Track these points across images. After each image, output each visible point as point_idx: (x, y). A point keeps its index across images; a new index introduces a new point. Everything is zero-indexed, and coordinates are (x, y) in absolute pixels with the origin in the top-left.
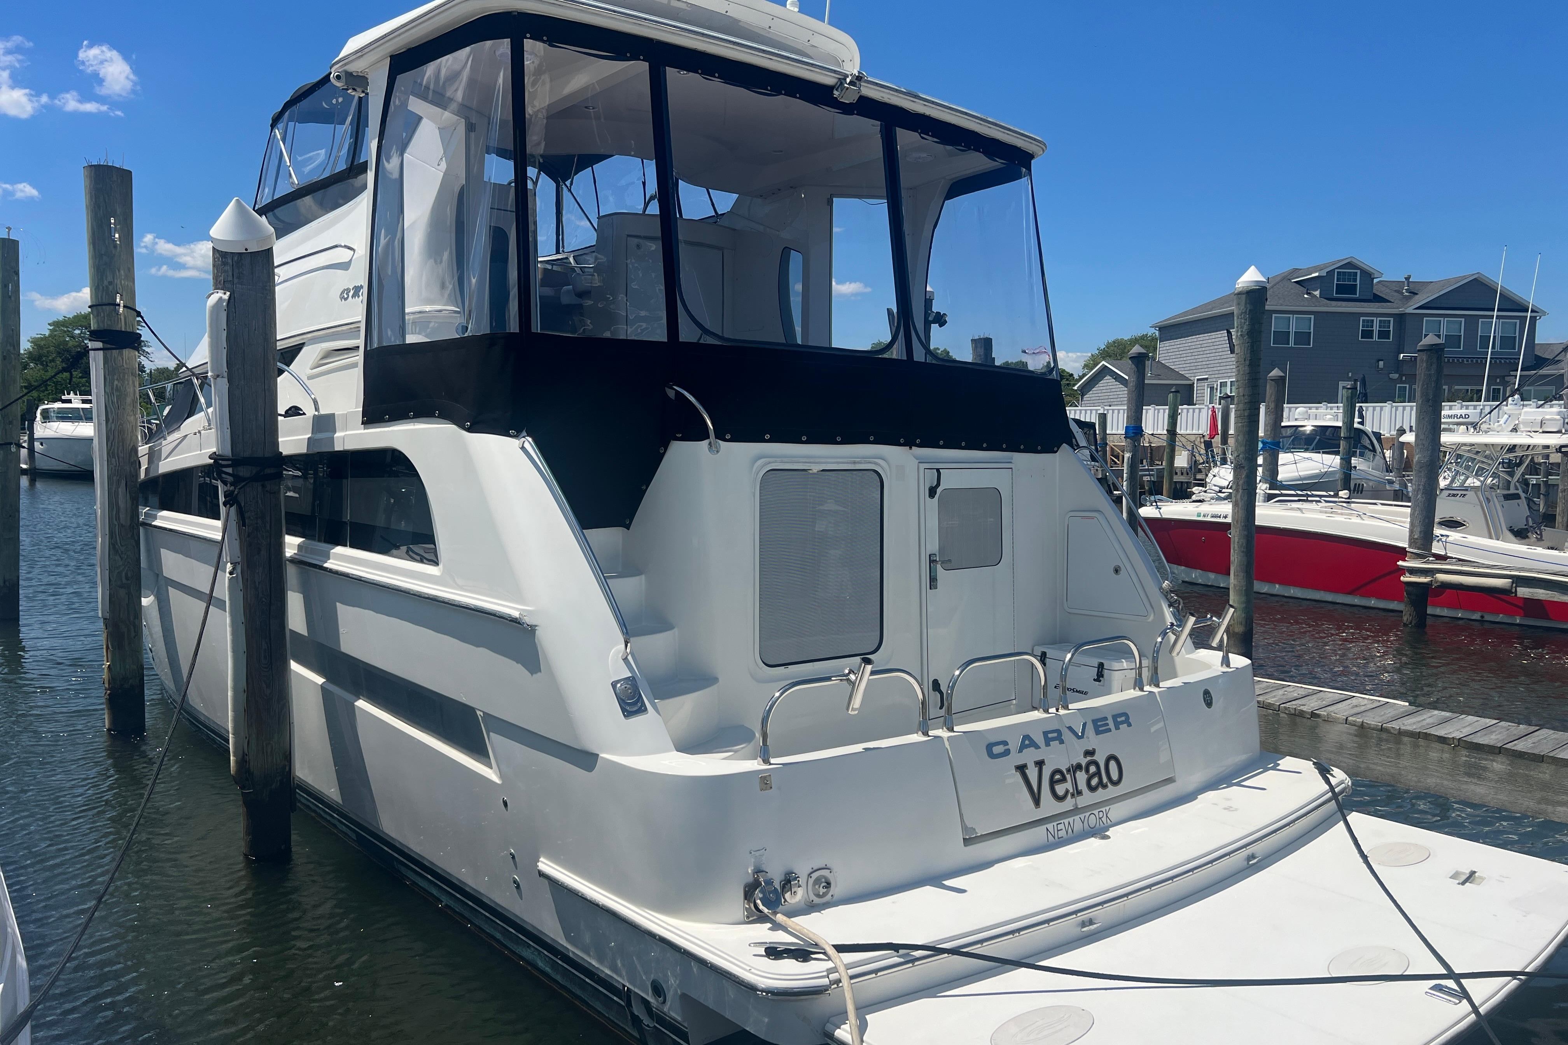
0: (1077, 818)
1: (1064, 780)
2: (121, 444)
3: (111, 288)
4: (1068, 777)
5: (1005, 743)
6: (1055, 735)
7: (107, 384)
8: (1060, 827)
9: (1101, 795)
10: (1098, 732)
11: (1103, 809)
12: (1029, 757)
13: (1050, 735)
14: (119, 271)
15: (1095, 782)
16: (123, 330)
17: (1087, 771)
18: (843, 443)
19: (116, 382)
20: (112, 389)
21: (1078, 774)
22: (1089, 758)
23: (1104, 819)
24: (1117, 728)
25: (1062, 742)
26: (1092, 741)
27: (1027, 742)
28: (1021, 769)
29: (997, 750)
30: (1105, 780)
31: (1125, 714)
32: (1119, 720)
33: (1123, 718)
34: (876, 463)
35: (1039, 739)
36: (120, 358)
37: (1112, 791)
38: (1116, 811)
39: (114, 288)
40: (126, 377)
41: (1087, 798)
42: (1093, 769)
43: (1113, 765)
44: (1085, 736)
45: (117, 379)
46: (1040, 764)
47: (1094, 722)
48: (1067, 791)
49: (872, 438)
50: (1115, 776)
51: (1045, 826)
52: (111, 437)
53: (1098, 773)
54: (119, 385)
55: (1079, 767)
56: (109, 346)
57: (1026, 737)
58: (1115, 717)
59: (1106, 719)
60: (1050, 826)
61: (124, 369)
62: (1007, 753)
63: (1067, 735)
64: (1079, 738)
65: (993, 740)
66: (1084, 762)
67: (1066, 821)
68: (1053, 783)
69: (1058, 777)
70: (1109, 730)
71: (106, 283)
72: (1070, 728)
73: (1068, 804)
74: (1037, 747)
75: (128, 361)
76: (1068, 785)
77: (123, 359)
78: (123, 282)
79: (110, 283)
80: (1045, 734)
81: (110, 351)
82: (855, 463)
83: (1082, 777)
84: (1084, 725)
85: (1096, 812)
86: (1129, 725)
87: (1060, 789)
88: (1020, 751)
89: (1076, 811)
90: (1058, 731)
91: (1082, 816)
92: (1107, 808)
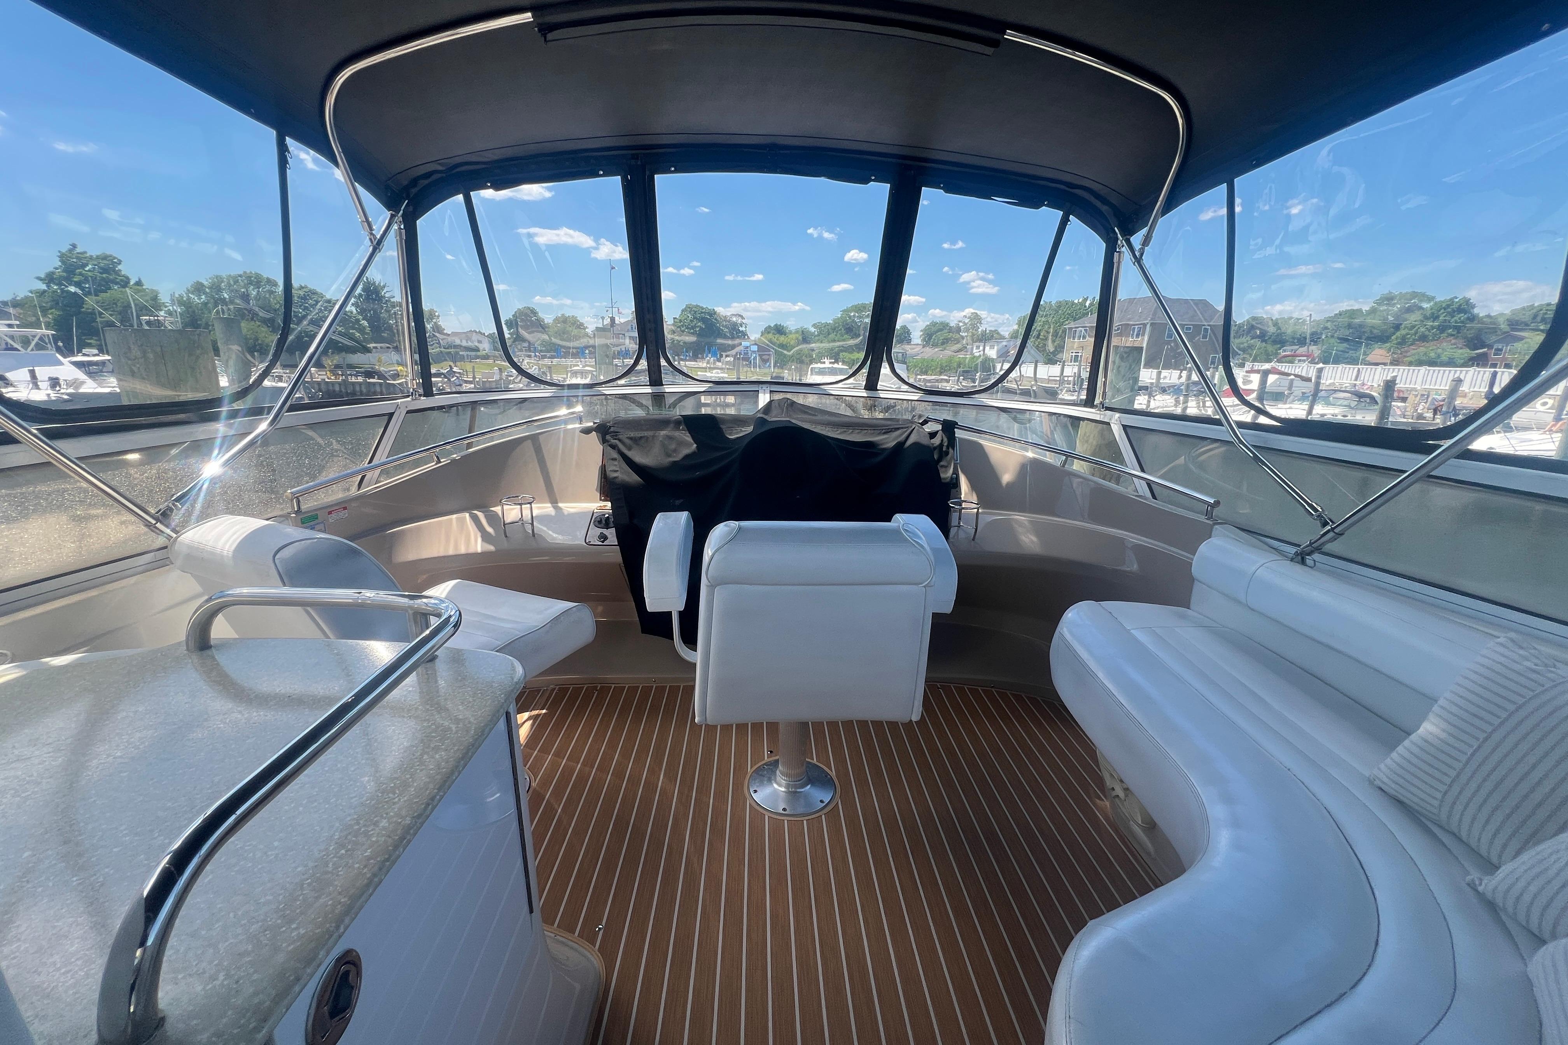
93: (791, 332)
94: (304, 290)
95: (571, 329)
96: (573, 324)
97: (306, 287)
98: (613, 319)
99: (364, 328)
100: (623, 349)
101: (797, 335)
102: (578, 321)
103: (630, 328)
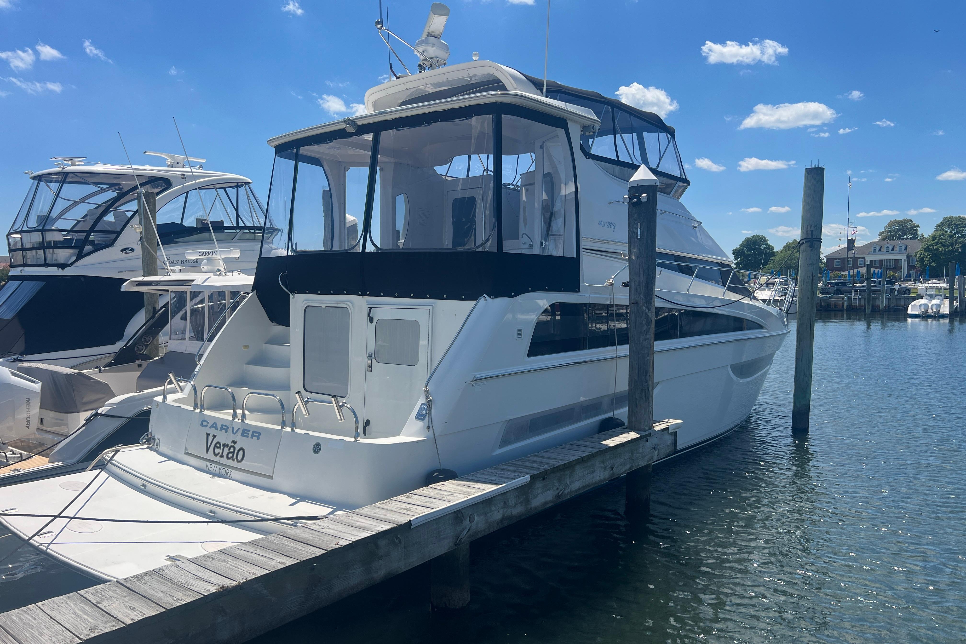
0: (218, 466)
1: (219, 448)
4: (222, 447)
5: (208, 423)
6: (226, 428)
8: (211, 466)
9: (230, 462)
10: (242, 435)
11: (229, 470)
12: (212, 432)
13: (224, 427)
15: (230, 455)
17: (229, 449)
18: (334, 294)
21: (226, 448)
22: (233, 444)
23: (229, 474)
24: (252, 438)
25: (226, 432)
26: (238, 438)
27: (214, 425)
28: (208, 435)
29: (205, 423)
30: (235, 457)
31: (260, 434)
32: (255, 434)
33: (257, 435)
34: (347, 304)
35: (219, 427)
37: (235, 464)
38: (235, 474)
41: (224, 461)
42: (232, 450)
43: (241, 453)
44: (236, 434)
46: (214, 436)
47: (244, 430)
48: (219, 453)
49: (345, 292)
50: (240, 458)
51: (206, 462)
53: (233, 452)
55: (227, 446)
57: (215, 423)
58: (254, 432)
59: (249, 431)
60: (208, 463)
62: (206, 426)
63: (230, 430)
64: (234, 433)
65: (206, 419)
66: (230, 444)
67: (214, 465)
68: (215, 447)
69: (218, 445)
70: (248, 437)
72: (233, 428)
73: (217, 459)
74: (217, 429)
76: (220, 451)
80: (222, 425)
82: (338, 304)
83: (226, 450)
84: (239, 429)
85: (226, 469)
86: (258, 439)
87: (217, 451)
88: (210, 428)
89: (218, 463)
90: (228, 427)
91: (220, 467)
92: (231, 470)
103: (873, 250)
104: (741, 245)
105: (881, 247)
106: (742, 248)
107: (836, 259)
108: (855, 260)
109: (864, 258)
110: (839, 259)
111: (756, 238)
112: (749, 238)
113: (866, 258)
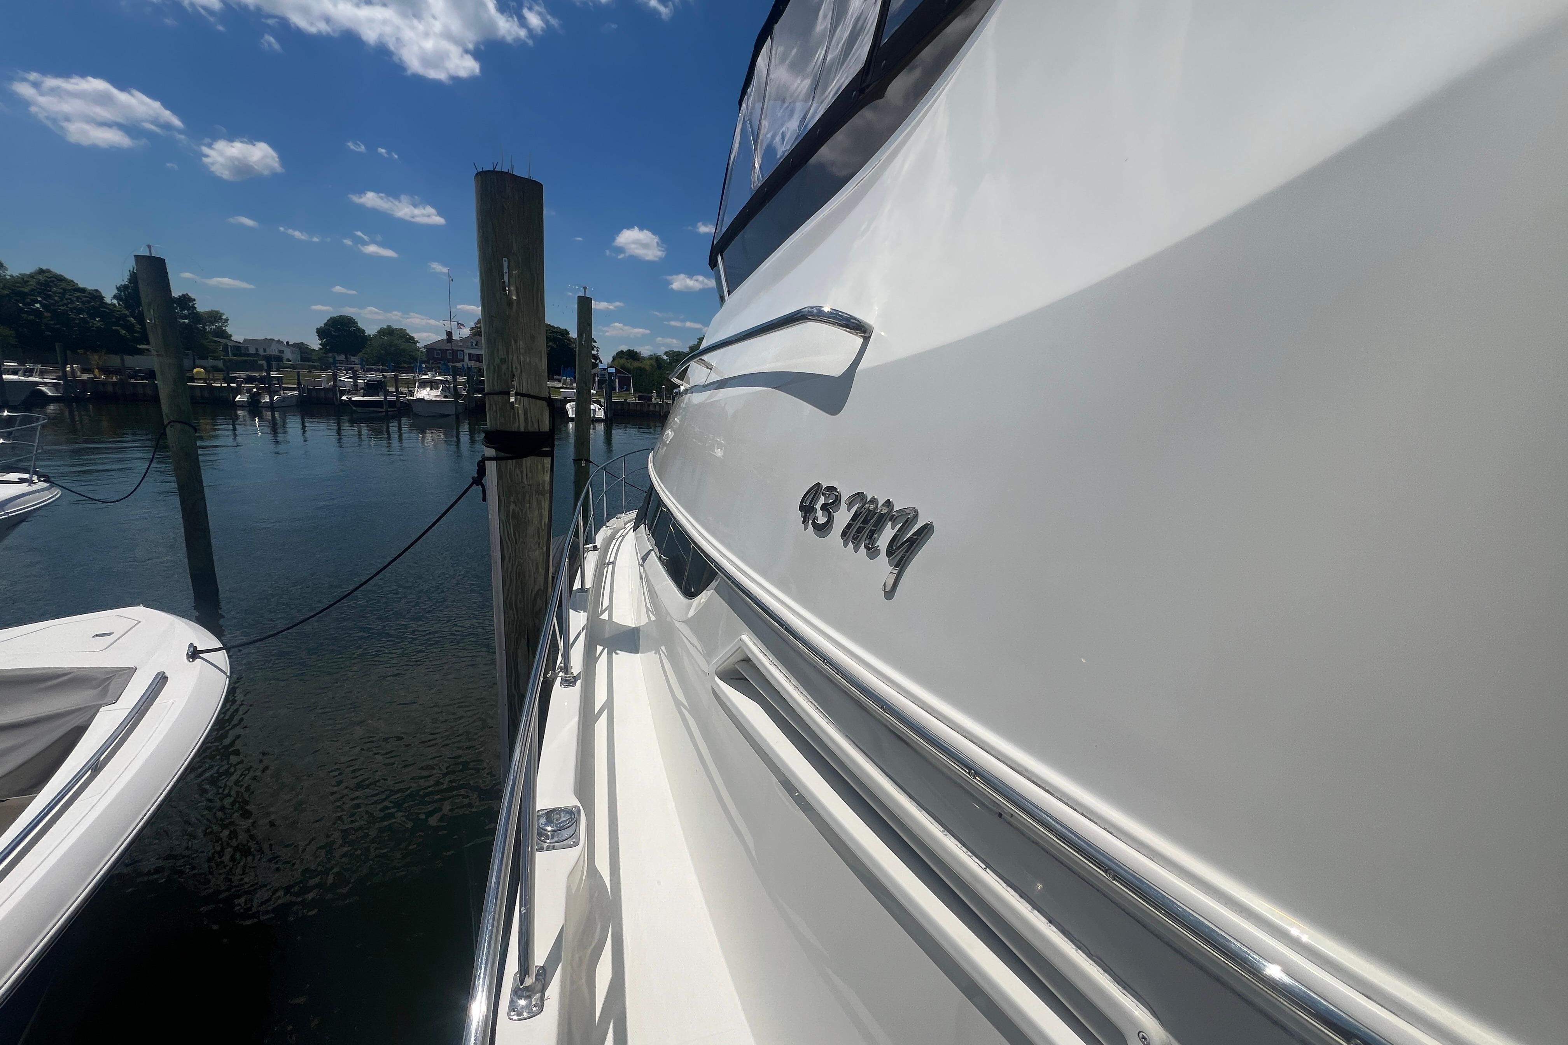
2: (520, 591)
3: (504, 367)
7: (502, 508)
14: (516, 342)
16: (522, 429)
19: (512, 506)
20: (508, 515)
36: (518, 472)
39: (508, 368)
40: (527, 497)
45: (514, 502)
52: (508, 582)
54: (517, 509)
56: (502, 454)
61: (523, 487)
71: (497, 361)
75: (530, 475)
77: (522, 472)
78: (522, 359)
79: (503, 361)
81: (504, 462)
93: (644, 358)
94: (46, 274)
95: (400, 342)
96: (402, 337)
97: (48, 271)
98: (449, 334)
99: (133, 325)
100: (465, 366)
101: (651, 361)
102: (408, 334)
103: (470, 344)
104: (326, 324)
105: (477, 342)
106: (328, 327)
107: (436, 349)
108: (454, 352)
109: (463, 351)
110: (440, 350)
111: (343, 318)
112: (334, 318)
113: (465, 351)
